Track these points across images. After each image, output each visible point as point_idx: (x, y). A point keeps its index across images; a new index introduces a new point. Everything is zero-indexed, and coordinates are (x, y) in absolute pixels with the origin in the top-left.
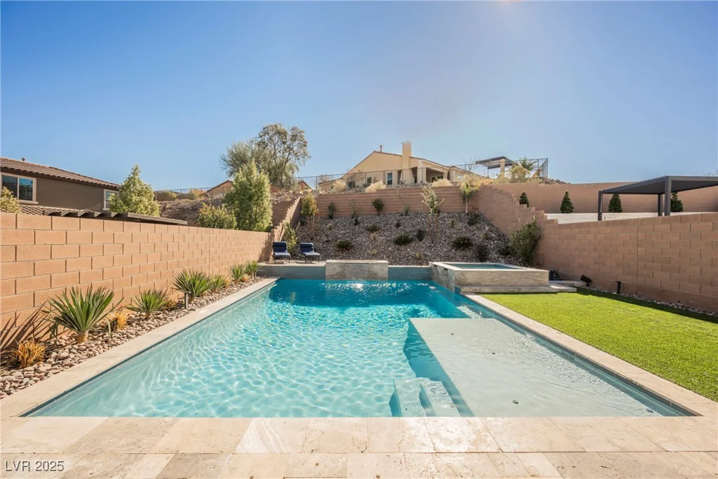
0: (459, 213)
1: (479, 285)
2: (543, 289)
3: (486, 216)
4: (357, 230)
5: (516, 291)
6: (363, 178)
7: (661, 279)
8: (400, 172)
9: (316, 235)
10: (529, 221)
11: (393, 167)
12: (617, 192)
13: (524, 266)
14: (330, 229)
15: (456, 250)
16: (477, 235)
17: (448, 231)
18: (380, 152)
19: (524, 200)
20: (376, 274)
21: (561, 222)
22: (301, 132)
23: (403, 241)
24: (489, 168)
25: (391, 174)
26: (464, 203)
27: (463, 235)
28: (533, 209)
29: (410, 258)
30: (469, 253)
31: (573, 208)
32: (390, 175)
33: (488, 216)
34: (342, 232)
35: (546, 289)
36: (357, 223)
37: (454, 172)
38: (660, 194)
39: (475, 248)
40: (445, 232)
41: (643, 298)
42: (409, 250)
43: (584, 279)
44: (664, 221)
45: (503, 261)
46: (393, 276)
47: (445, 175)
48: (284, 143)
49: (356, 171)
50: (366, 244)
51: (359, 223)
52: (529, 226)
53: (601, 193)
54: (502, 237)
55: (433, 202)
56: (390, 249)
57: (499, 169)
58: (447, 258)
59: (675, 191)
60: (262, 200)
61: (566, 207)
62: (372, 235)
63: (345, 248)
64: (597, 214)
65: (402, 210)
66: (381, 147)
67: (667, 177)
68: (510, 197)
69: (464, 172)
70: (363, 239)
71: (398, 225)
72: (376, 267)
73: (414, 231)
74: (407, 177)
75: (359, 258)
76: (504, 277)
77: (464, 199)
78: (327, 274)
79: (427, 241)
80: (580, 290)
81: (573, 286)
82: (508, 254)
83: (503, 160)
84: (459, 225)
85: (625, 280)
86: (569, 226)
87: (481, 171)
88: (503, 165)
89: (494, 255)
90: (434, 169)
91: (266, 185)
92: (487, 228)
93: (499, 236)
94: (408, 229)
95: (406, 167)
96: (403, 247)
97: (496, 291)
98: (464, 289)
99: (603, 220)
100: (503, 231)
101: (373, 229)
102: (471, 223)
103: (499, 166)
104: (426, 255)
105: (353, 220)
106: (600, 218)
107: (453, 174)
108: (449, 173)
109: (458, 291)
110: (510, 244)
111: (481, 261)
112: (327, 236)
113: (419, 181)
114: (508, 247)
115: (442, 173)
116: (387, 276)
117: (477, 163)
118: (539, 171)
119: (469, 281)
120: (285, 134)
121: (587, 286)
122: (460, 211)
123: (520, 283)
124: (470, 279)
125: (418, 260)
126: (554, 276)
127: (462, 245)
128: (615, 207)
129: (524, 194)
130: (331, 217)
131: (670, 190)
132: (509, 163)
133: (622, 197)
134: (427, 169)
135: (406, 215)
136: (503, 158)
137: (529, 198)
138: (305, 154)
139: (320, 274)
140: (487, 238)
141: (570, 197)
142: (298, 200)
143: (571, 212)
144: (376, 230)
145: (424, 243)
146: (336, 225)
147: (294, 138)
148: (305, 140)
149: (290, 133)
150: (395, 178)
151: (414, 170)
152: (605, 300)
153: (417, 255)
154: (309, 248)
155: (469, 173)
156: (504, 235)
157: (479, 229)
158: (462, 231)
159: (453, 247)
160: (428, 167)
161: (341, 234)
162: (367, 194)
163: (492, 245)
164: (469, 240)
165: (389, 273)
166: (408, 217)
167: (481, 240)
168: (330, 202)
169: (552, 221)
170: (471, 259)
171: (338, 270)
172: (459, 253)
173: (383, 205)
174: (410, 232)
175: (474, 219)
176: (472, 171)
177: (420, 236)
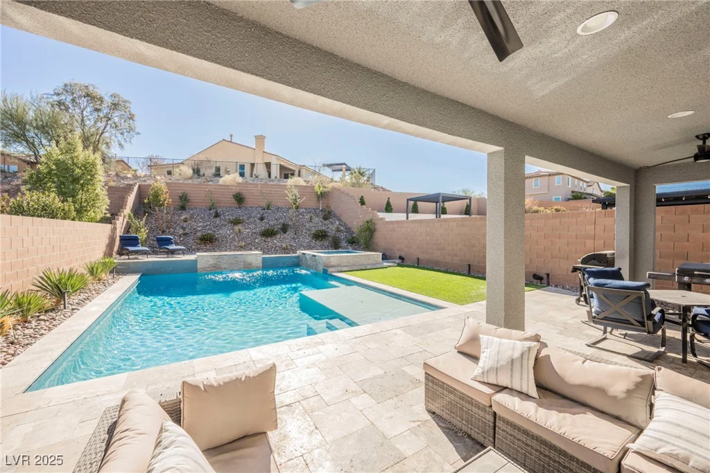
0: (314, 210)
1: (339, 266)
2: (379, 266)
3: (336, 213)
4: (218, 222)
5: (364, 268)
6: (212, 167)
7: (437, 255)
8: (253, 165)
9: (168, 227)
10: (368, 218)
11: (246, 160)
12: (416, 200)
13: (365, 251)
14: (185, 220)
15: (316, 241)
16: (331, 227)
17: (307, 225)
18: (231, 142)
19: (362, 202)
20: (250, 264)
21: (387, 220)
22: (125, 102)
23: (269, 234)
24: (333, 171)
25: (244, 166)
26: (318, 201)
27: (320, 228)
28: (370, 209)
29: (277, 248)
30: (326, 243)
31: (392, 209)
32: (242, 167)
33: (337, 212)
34: (200, 224)
35: (382, 266)
36: (217, 215)
37: (304, 170)
38: (437, 203)
39: (330, 239)
40: (305, 226)
41: (429, 267)
42: (275, 241)
43: (401, 258)
44: (438, 221)
45: (350, 248)
46: (266, 265)
47: (297, 173)
48: (97, 110)
49: (202, 157)
50: (231, 236)
51: (220, 216)
52: (368, 222)
53: (408, 200)
54: (348, 230)
55: (296, 200)
56: (257, 241)
57: (341, 172)
58: (310, 248)
59: (443, 202)
60: (93, 185)
61: (388, 208)
62: (237, 228)
63: (208, 241)
64: (405, 214)
65: (264, 204)
66: (231, 136)
67: (440, 194)
68: (354, 199)
69: (314, 173)
70: (226, 231)
71: (262, 219)
72: (250, 257)
73: (278, 225)
74: (261, 171)
75: (226, 251)
76: (355, 259)
77: (318, 197)
78: (199, 266)
79: (290, 234)
80: (399, 265)
81: (395, 263)
82: (354, 243)
83: (344, 166)
84: (316, 219)
85: (422, 257)
86: (392, 222)
87: (327, 173)
88: (344, 170)
89: (344, 244)
90: (288, 166)
91: (98, 167)
92: (337, 223)
93: (346, 229)
94: (272, 222)
95: (260, 161)
96: (269, 239)
97: (351, 269)
98: (330, 270)
99: (409, 219)
100: (349, 225)
101: (236, 222)
102: (325, 218)
103: (341, 170)
104: (291, 246)
105: (211, 212)
106: (407, 218)
107: (303, 172)
108: (299, 171)
109: (325, 271)
110: (354, 235)
111: (336, 249)
112: (184, 229)
113: (273, 177)
114: (353, 238)
115: (294, 171)
116: (261, 265)
117: (324, 165)
118: (369, 178)
119: (332, 264)
120: (101, 100)
121: (403, 262)
122: (315, 207)
123: (366, 263)
124: (333, 261)
125: (285, 250)
126: (385, 258)
127: (320, 236)
128: (415, 210)
129: (362, 197)
130: (183, 208)
131: (441, 201)
132: (348, 169)
133: (418, 203)
134: (280, 165)
135: (268, 209)
136: (344, 164)
137: (366, 200)
138: (131, 129)
139: (192, 267)
140: (338, 230)
141: (391, 201)
142: (137, 186)
143: (392, 212)
144: (240, 223)
145: (288, 235)
146: (192, 217)
147: (115, 106)
148: (133, 112)
149: (108, 100)
150: (247, 170)
151: (268, 165)
152: (412, 269)
153: (284, 245)
154: (168, 241)
155: (319, 174)
156: (349, 229)
157: (332, 223)
158: (318, 224)
159: (313, 238)
160: (282, 164)
161: (201, 226)
162: (221, 185)
163: (342, 236)
164: (325, 232)
165: (263, 263)
166: (270, 211)
167: (334, 232)
168: (182, 192)
169: (382, 219)
170: (328, 248)
171: (212, 262)
172: (318, 243)
173: (244, 198)
174: (274, 225)
175: (328, 215)
176: (322, 172)
177: (285, 229)
